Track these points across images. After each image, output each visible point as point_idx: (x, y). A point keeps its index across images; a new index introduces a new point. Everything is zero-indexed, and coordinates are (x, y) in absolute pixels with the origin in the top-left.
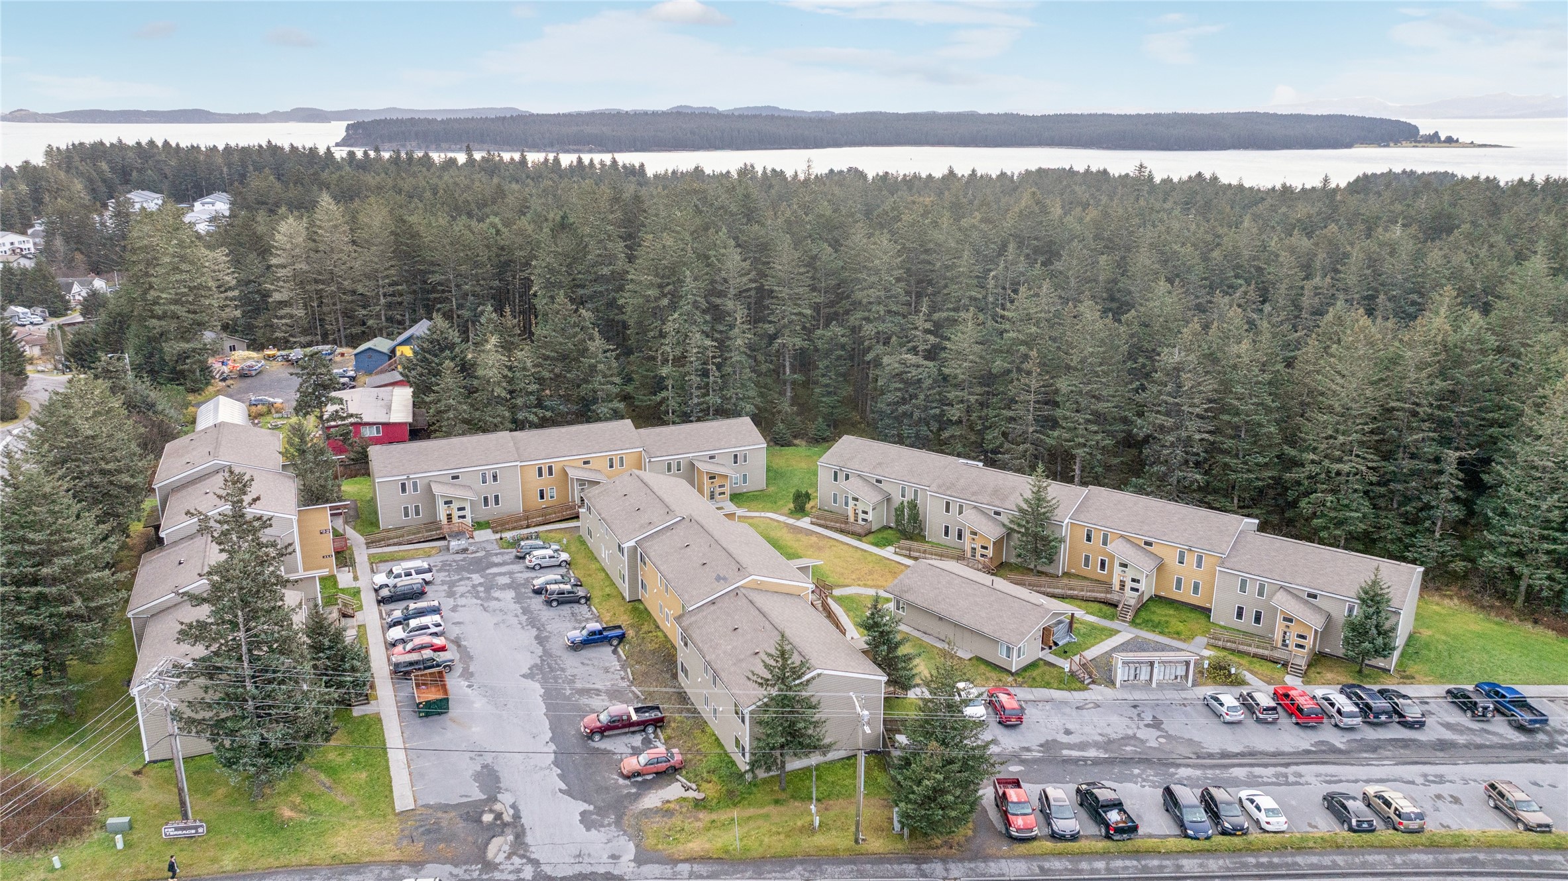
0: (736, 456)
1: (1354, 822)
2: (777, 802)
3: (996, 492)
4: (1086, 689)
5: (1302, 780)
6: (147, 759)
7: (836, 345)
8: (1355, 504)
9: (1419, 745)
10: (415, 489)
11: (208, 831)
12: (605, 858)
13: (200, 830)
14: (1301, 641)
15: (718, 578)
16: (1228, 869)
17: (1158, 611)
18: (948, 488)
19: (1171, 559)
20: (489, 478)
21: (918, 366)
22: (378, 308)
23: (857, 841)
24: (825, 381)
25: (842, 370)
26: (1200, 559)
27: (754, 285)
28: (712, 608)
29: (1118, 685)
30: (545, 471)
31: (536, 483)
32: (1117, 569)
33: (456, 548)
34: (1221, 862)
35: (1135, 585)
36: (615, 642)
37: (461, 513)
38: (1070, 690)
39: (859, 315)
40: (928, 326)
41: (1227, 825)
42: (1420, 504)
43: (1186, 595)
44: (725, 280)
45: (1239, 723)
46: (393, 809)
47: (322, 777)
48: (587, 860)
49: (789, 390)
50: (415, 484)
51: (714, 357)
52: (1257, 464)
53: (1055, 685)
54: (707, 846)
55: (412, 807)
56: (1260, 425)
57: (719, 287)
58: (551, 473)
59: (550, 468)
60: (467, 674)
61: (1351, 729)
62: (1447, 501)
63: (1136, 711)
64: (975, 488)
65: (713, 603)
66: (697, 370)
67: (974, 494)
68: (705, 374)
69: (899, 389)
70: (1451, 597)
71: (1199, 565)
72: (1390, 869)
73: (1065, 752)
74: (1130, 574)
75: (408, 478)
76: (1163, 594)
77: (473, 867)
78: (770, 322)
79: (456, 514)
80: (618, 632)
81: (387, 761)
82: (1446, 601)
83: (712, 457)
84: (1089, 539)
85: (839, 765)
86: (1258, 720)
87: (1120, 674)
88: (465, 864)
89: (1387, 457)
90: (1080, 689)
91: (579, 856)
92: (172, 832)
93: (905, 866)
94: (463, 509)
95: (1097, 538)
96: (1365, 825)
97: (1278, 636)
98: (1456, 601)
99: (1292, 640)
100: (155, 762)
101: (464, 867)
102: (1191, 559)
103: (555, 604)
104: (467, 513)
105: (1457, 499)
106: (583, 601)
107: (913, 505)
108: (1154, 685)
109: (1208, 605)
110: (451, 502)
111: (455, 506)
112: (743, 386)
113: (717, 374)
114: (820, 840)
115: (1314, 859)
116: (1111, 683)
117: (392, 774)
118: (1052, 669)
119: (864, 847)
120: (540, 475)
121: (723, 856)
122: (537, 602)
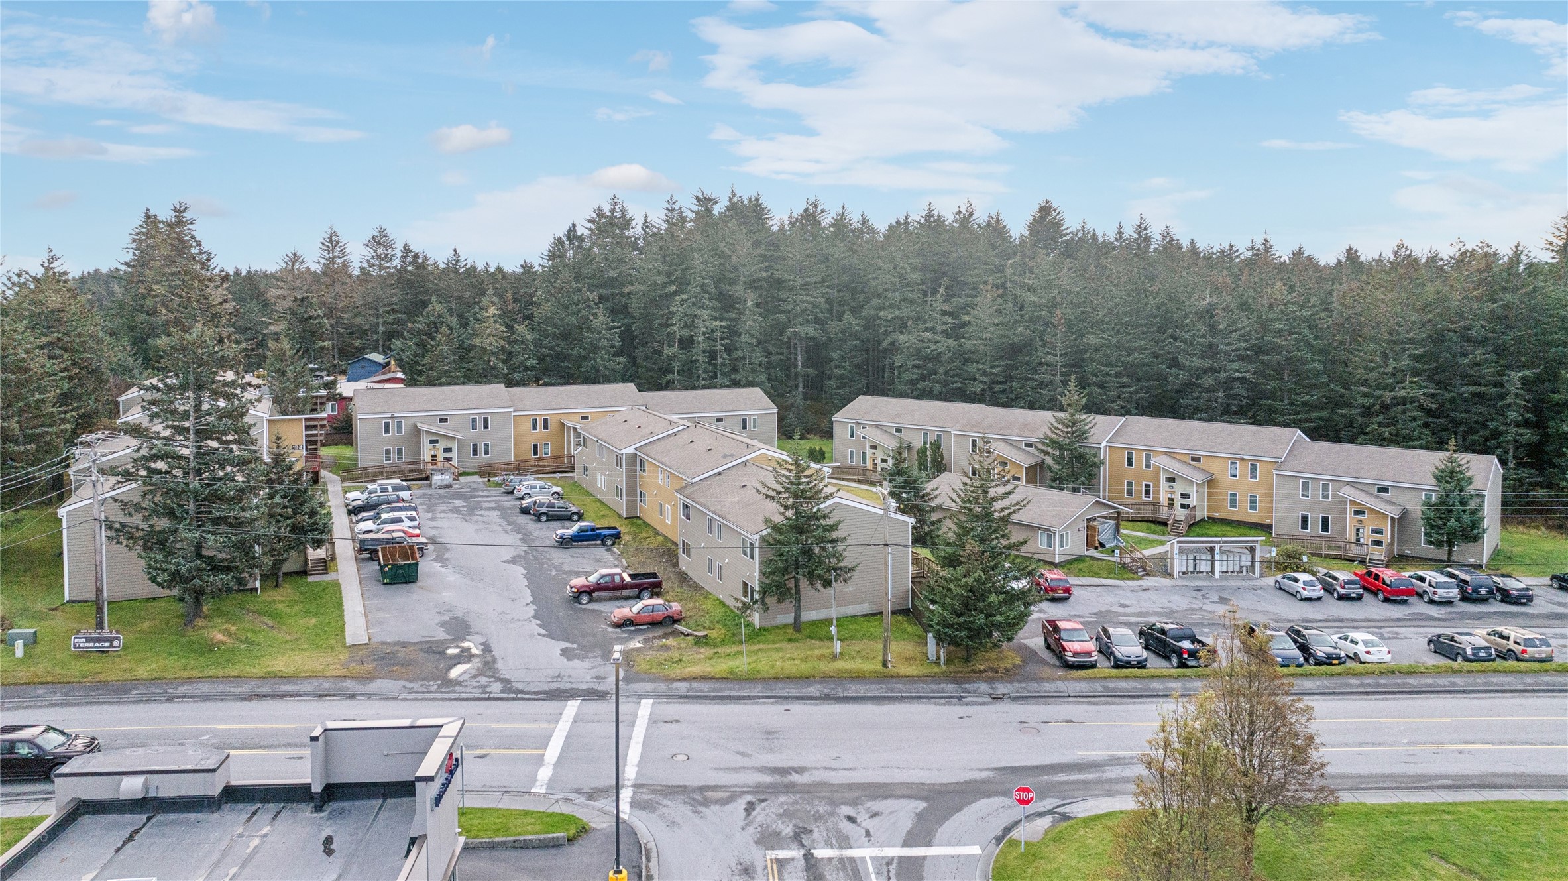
0: (744, 421)
1: (1469, 652)
2: (790, 640)
3: (1025, 426)
4: (1140, 578)
5: (1400, 636)
6: (67, 598)
7: (851, 335)
8: (1416, 433)
9: (1532, 616)
10: (400, 430)
11: (124, 648)
12: (588, 678)
13: (116, 643)
14: (1377, 537)
15: (725, 456)
16: (1328, 688)
17: (1215, 528)
18: (973, 426)
19: (1223, 472)
20: (480, 423)
21: (937, 342)
22: (376, 337)
23: (885, 664)
24: (839, 371)
25: (858, 360)
26: (1254, 468)
27: (764, 274)
28: (718, 477)
29: (1176, 575)
30: (540, 425)
31: (532, 437)
32: (1164, 485)
33: (439, 483)
34: (1318, 683)
35: (1185, 501)
36: (609, 542)
37: (448, 455)
38: (1123, 579)
39: (875, 302)
40: (947, 307)
41: (1319, 653)
42: (1487, 433)
43: (1243, 513)
44: (736, 269)
45: (1319, 599)
46: (344, 643)
47: (266, 619)
48: (566, 679)
49: (801, 385)
50: (399, 425)
51: (722, 339)
52: (1304, 404)
53: (1105, 576)
54: (709, 669)
55: (367, 642)
56: (1303, 362)
57: (729, 276)
58: (546, 427)
59: (546, 421)
60: (440, 559)
61: (1449, 603)
62: (1517, 425)
63: (1199, 594)
64: (1003, 424)
65: (719, 474)
66: (704, 352)
67: (1001, 429)
68: (713, 355)
69: (918, 367)
70: (1538, 528)
71: (1254, 476)
72: (1519, 687)
73: (1121, 618)
74: (1179, 487)
75: (392, 417)
76: (1217, 515)
77: (431, 683)
78: (782, 312)
79: (441, 456)
80: (614, 532)
81: (342, 611)
82: (1533, 531)
83: (719, 420)
84: (1130, 463)
85: (863, 619)
86: (1342, 598)
87: (1178, 567)
88: (422, 680)
89: (1445, 385)
90: (1133, 579)
91: (559, 676)
92: (82, 643)
93: (942, 686)
94: (449, 450)
95: (1139, 460)
96: (1482, 654)
97: (1350, 535)
98: (1543, 529)
99: (1367, 536)
100: (74, 602)
101: (420, 683)
102: (1244, 470)
103: (543, 518)
104: (454, 455)
105: (1526, 423)
106: (575, 518)
107: (937, 446)
108: (1217, 575)
109: (1268, 521)
110: (436, 441)
111: (441, 445)
112: (754, 371)
113: (725, 356)
114: (840, 665)
115: (1430, 681)
116: (1171, 575)
117: (346, 620)
118: (1100, 563)
119: (891, 670)
120: (535, 428)
121: (728, 676)
122: (524, 520)
